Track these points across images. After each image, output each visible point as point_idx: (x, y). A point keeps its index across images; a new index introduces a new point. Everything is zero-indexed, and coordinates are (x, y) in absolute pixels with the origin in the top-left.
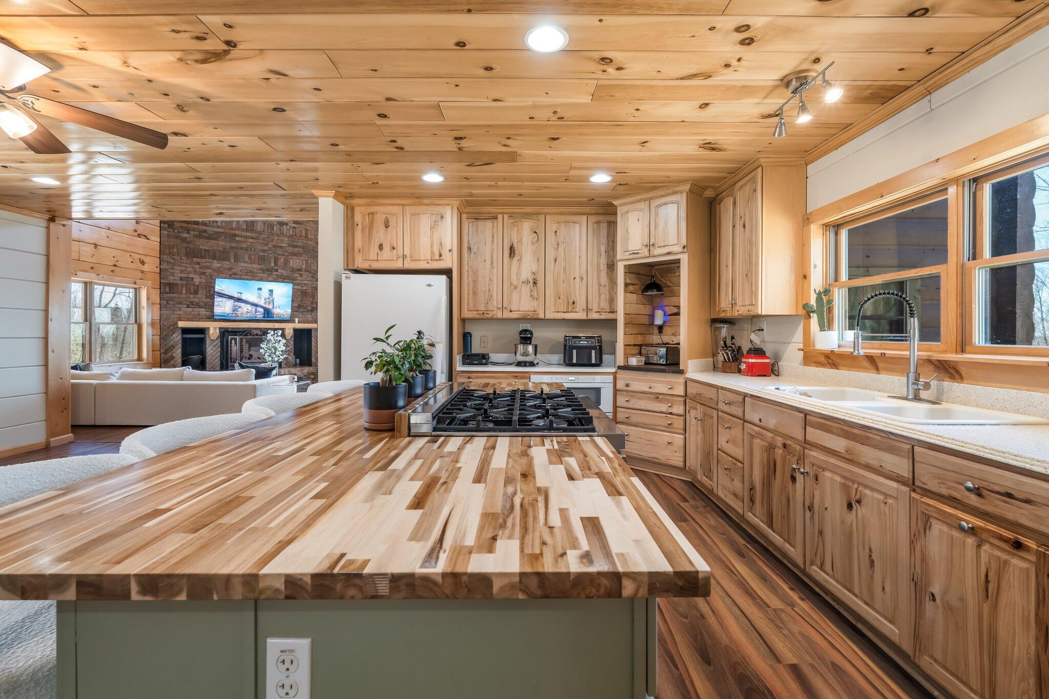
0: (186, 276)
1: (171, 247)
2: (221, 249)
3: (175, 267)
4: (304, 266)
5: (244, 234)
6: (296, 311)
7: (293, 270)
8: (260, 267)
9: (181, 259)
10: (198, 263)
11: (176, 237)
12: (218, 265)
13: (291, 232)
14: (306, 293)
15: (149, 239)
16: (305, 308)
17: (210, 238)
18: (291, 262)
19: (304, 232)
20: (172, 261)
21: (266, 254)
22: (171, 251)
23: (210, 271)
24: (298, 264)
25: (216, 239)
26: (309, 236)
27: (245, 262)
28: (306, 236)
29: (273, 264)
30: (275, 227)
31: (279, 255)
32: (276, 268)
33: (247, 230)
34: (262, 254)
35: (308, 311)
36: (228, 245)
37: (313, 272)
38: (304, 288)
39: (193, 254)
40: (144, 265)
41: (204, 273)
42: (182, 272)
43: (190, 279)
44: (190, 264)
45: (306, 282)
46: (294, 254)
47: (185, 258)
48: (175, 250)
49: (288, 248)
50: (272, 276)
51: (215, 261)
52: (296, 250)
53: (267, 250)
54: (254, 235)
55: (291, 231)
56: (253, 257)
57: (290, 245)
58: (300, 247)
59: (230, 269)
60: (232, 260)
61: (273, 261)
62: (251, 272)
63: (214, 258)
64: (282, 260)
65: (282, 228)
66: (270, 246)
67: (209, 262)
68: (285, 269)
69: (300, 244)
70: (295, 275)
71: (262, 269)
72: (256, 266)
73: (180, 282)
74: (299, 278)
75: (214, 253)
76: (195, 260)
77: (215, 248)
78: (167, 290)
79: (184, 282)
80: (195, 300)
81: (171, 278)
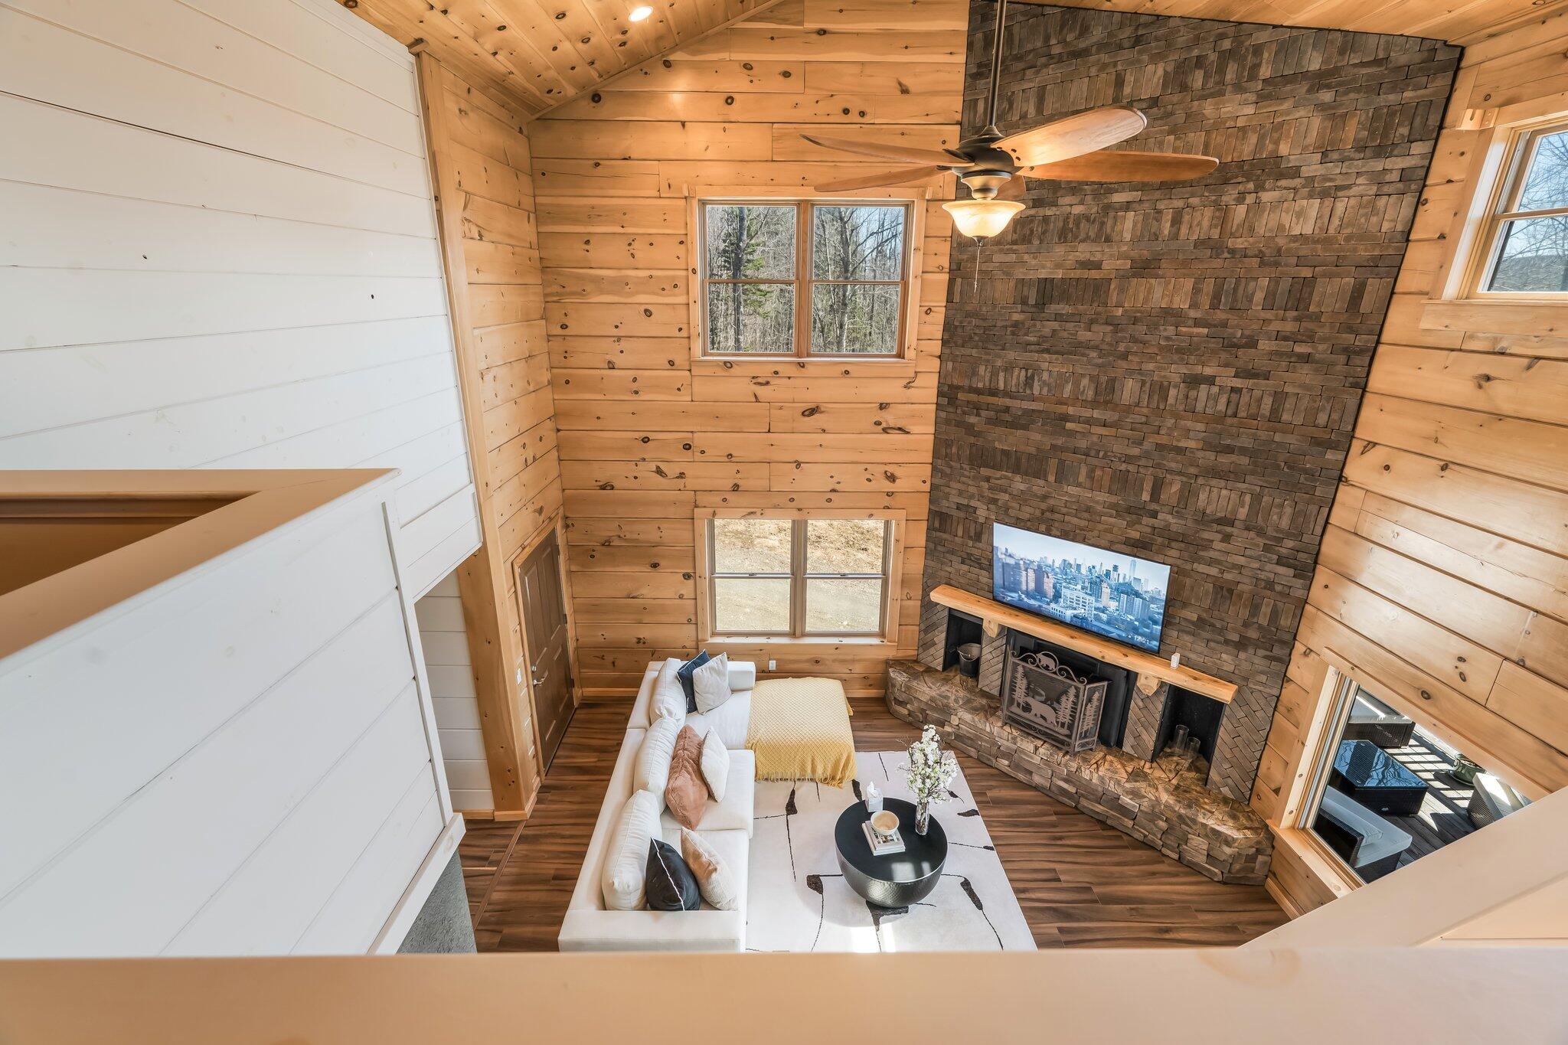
0: (965, 502)
1: (948, 444)
2: (1033, 450)
3: (952, 484)
4: (1243, 513)
5: (1087, 413)
6: (1187, 632)
7: (1204, 519)
8: (1113, 499)
9: (962, 468)
10: (988, 479)
11: (959, 424)
12: (1022, 487)
13: (1221, 406)
14: (1231, 591)
15: (908, 433)
16: (1221, 631)
17: (1013, 425)
18: (1203, 496)
19: (1267, 403)
20: (948, 471)
21: (1132, 468)
22: (948, 451)
23: (1006, 497)
24: (1223, 502)
25: (1025, 427)
26: (1286, 417)
27: (1079, 485)
28: (1275, 416)
29: (1146, 496)
30: (1173, 392)
31: (1170, 471)
32: (1154, 506)
33: (1095, 404)
34: (1123, 467)
35: (1227, 642)
36: (1047, 442)
37: (1270, 532)
38: (1228, 576)
39: (983, 458)
40: (894, 481)
41: (995, 501)
42: (961, 493)
43: (972, 510)
44: (975, 478)
45: (1241, 560)
46: (1215, 473)
47: (967, 467)
48: (954, 450)
49: (1200, 454)
50: (1137, 526)
51: (1018, 478)
52: (1225, 460)
53: (1139, 457)
54: (1109, 416)
55: (1223, 400)
56: (1098, 473)
57: (1208, 446)
58: (1243, 451)
59: (1045, 497)
60: (1051, 478)
61: (1148, 486)
62: (1088, 510)
63: (1016, 470)
64: (1175, 488)
65: (1193, 394)
66: (1147, 445)
67: (1006, 478)
68: (1179, 515)
69: (1245, 442)
70: (1206, 535)
71: (1112, 506)
72: (1102, 497)
73: (955, 513)
74: (1218, 545)
75: (1018, 460)
76: (985, 472)
77: (1022, 448)
78: (937, 524)
79: (962, 515)
80: (974, 551)
81: (945, 503)
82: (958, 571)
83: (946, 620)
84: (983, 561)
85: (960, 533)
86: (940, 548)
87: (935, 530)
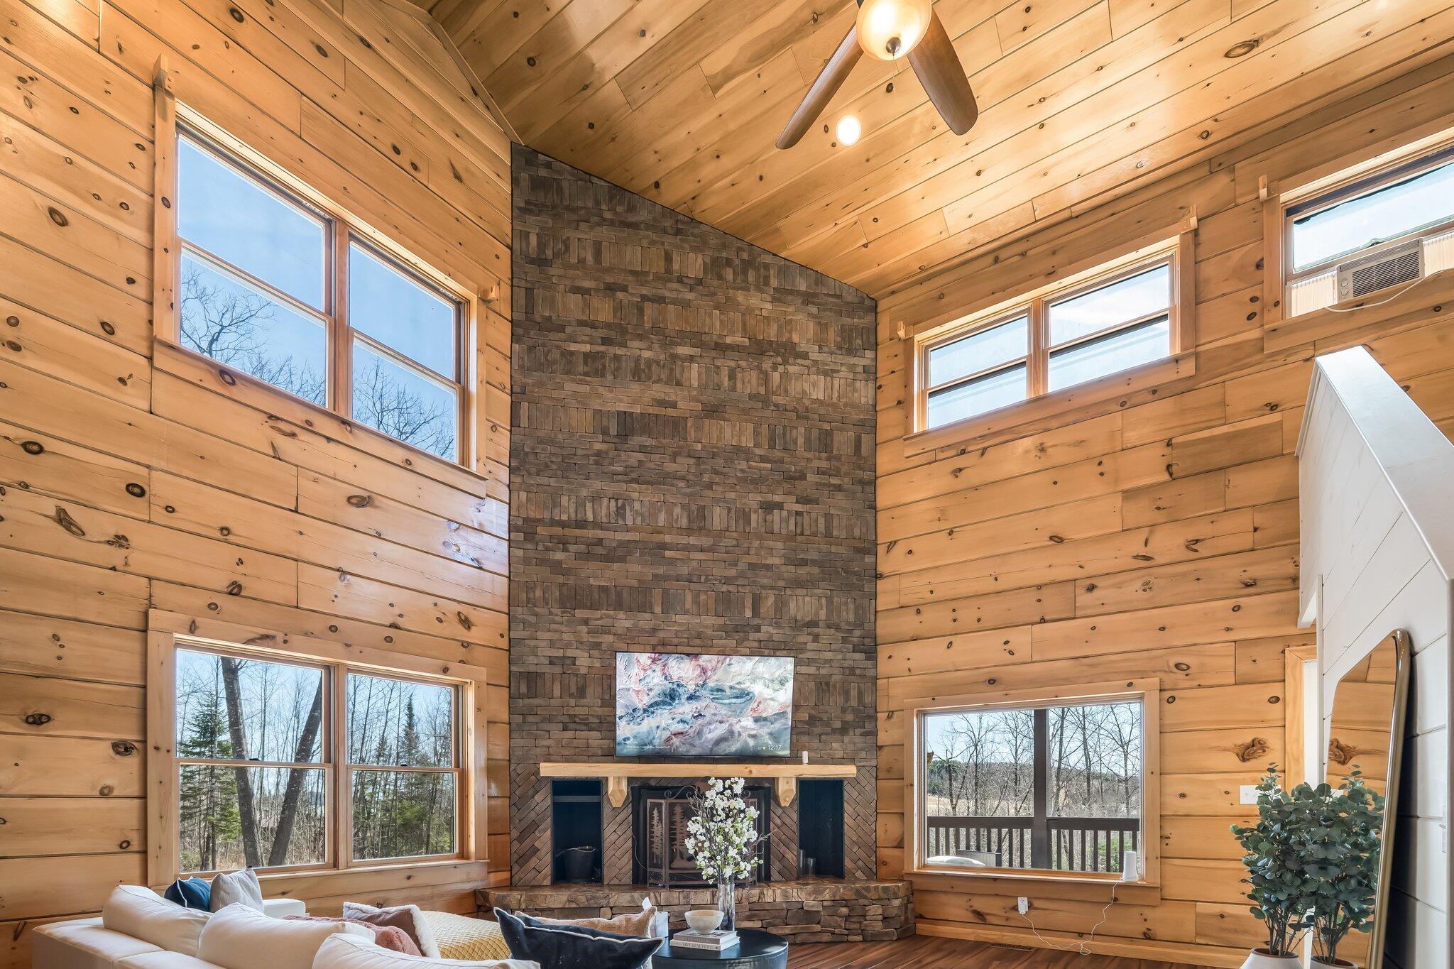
0: (560, 653)
1: (530, 587)
2: (634, 583)
3: (539, 634)
4: (823, 614)
5: (683, 540)
6: (803, 733)
7: (798, 626)
8: (721, 621)
9: (551, 613)
10: (586, 622)
11: (541, 562)
12: (628, 624)
13: (792, 527)
14: (827, 684)
16: (827, 723)
17: (609, 558)
18: (792, 605)
19: (822, 522)
20: (533, 619)
21: (732, 588)
22: (531, 595)
23: (611, 638)
24: (807, 607)
25: (622, 560)
26: (835, 533)
27: (686, 612)
28: (828, 534)
29: (748, 613)
30: (754, 517)
31: (764, 587)
32: (756, 621)
33: (689, 531)
34: (724, 588)
35: (834, 731)
36: (649, 572)
37: (844, 626)
38: (823, 671)
39: (575, 598)
40: (469, 628)
41: (597, 646)
42: (552, 643)
43: (568, 662)
44: (569, 623)
45: (829, 655)
46: (798, 583)
47: (558, 611)
48: (538, 593)
49: (784, 569)
50: (746, 643)
51: (621, 615)
52: (802, 571)
53: (736, 578)
54: (705, 541)
55: (792, 522)
56: (703, 597)
57: (790, 561)
58: (814, 563)
59: (654, 631)
60: (658, 610)
61: (748, 603)
62: (699, 636)
63: (619, 606)
64: (771, 601)
65: (769, 517)
66: (742, 565)
67: (608, 617)
68: (778, 625)
69: (813, 555)
70: (801, 639)
71: (722, 628)
72: (710, 621)
73: (547, 669)
74: (810, 646)
75: (619, 595)
76: (580, 613)
77: (623, 582)
78: (523, 689)
79: (557, 670)
80: (580, 711)
81: (532, 659)
82: (559, 742)
83: (550, 812)
84: (592, 720)
85: (557, 692)
86: (530, 719)
87: (521, 697)
